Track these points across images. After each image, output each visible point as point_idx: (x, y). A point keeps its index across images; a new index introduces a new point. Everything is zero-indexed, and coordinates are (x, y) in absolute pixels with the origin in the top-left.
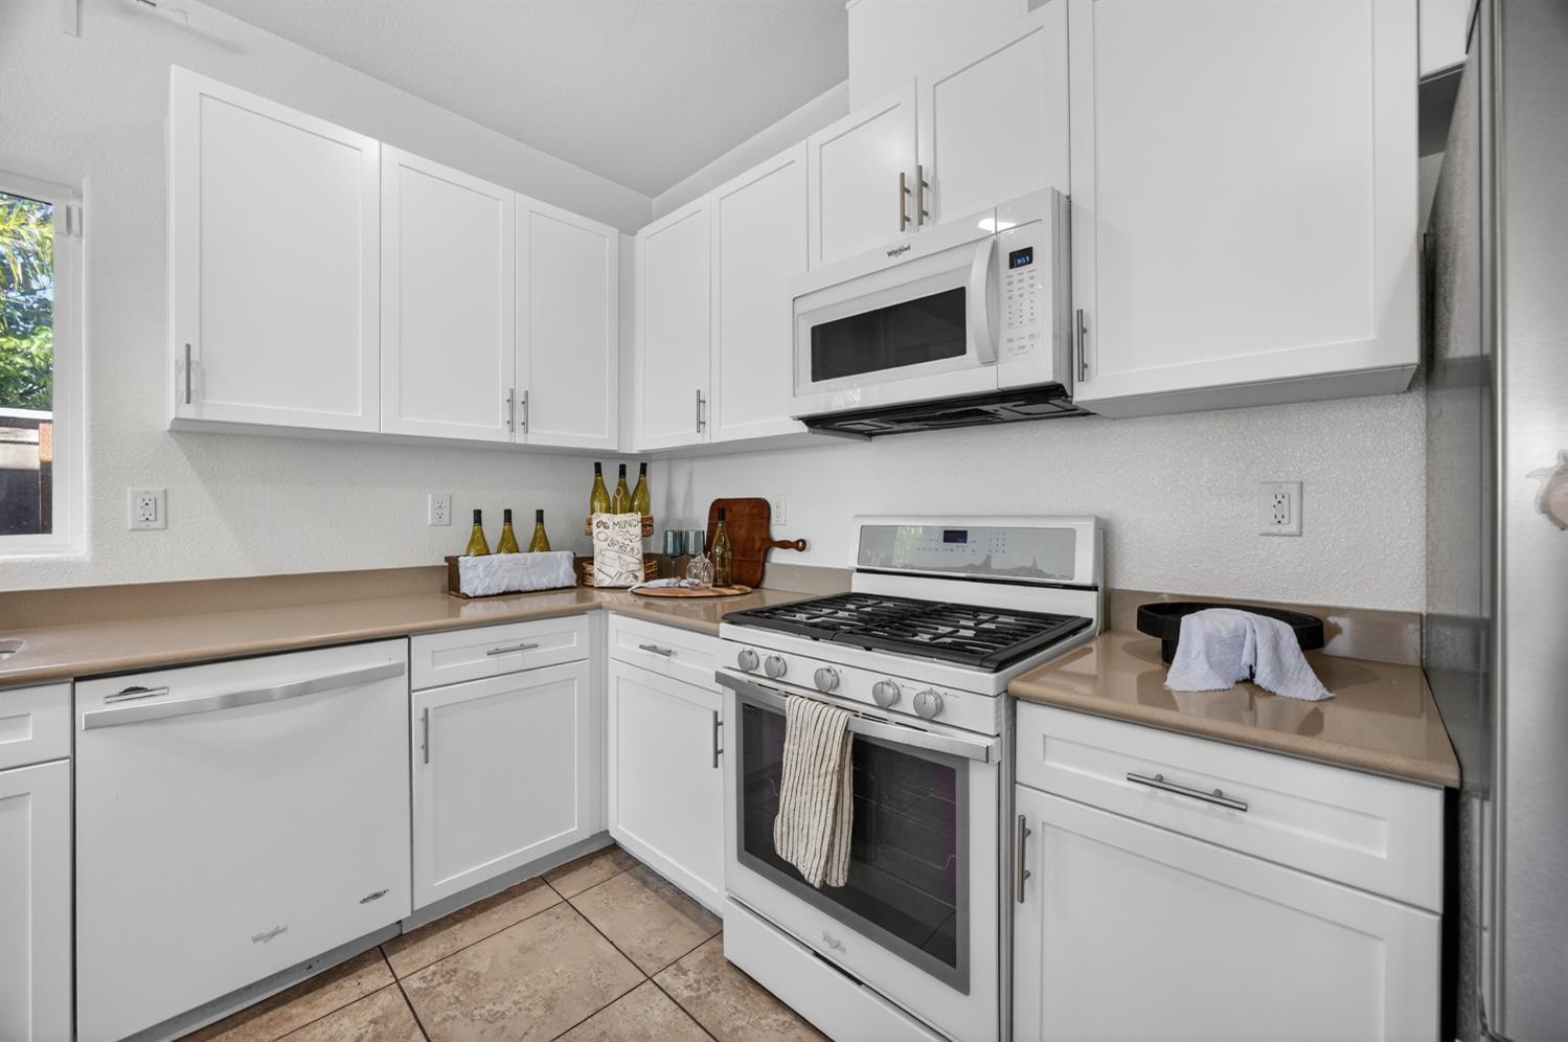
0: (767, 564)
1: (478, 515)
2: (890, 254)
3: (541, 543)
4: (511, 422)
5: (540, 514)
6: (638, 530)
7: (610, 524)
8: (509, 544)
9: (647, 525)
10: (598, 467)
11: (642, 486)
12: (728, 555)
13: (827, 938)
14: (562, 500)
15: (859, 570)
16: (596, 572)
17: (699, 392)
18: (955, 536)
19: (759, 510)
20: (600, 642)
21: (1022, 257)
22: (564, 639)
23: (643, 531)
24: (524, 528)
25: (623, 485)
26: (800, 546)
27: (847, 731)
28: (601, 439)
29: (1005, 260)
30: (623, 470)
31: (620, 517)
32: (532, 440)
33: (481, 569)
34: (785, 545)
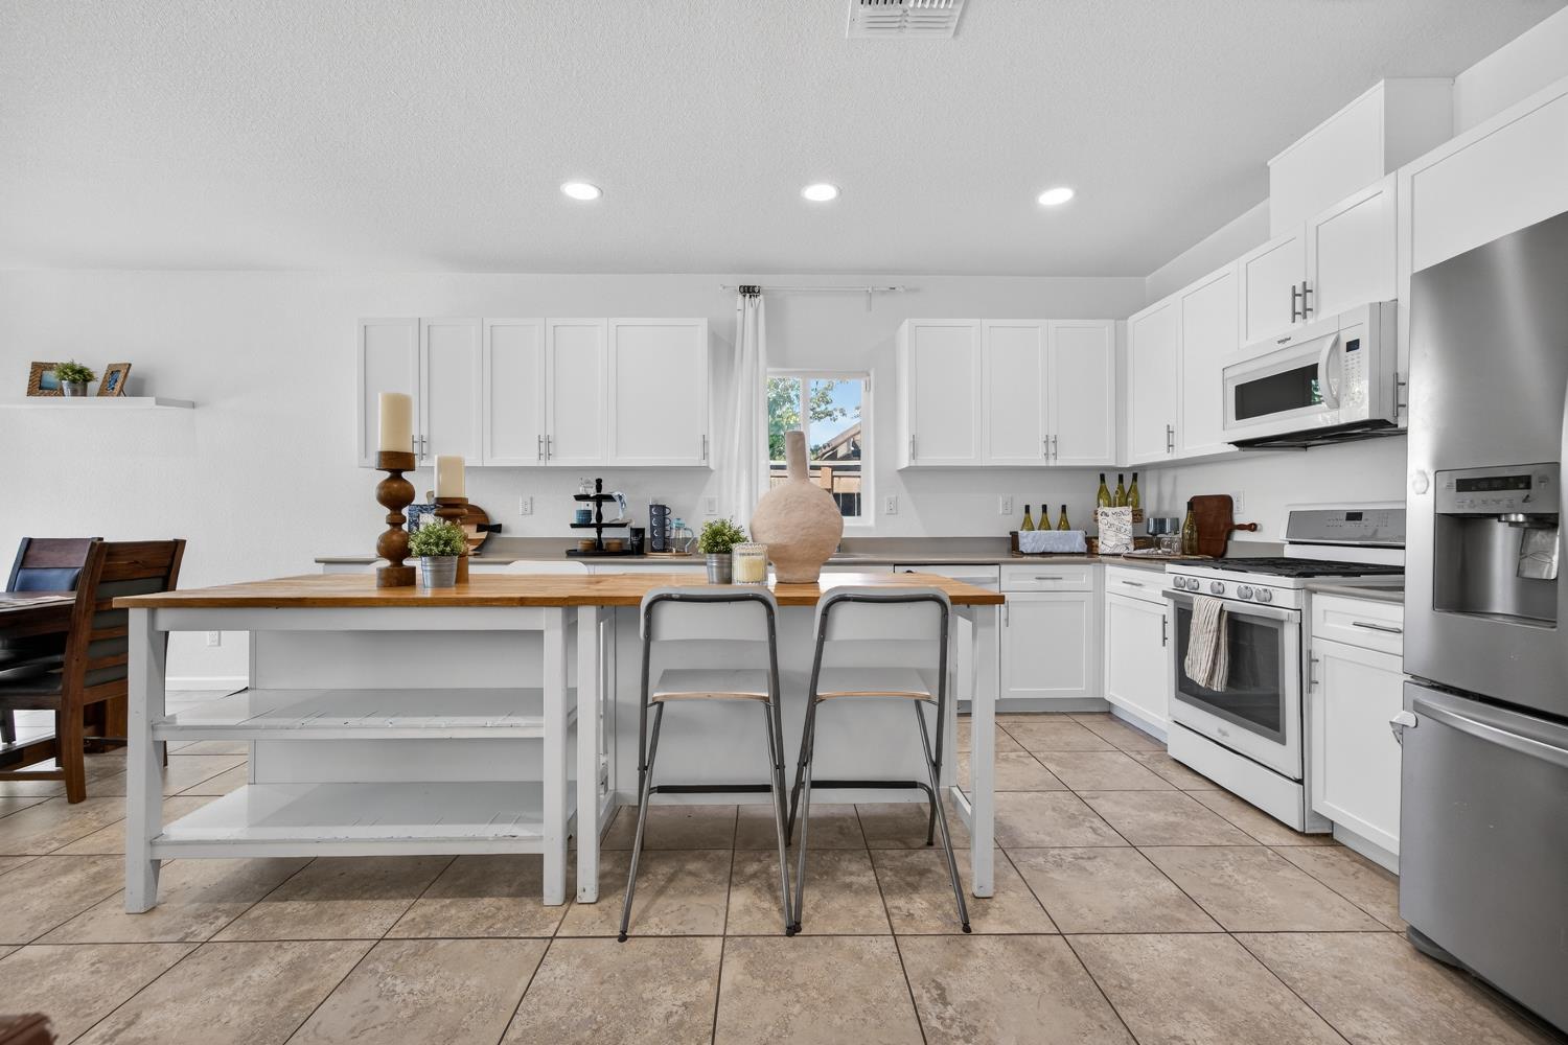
0: (1230, 542)
1: (1027, 508)
2: (1279, 342)
3: (1064, 525)
4: (1047, 454)
5: (1064, 507)
6: (1129, 518)
7: (1110, 513)
8: (1045, 525)
9: (1138, 516)
10: (1102, 477)
11: (1134, 489)
12: (1195, 535)
13: (1220, 731)
14: (1079, 499)
15: (1291, 543)
16: (1100, 543)
17: (1168, 426)
18: (1354, 516)
19: (1225, 503)
20: (1100, 583)
21: (1353, 345)
22: (1079, 576)
23: (1134, 519)
24: (1054, 515)
25: (1121, 488)
26: (1253, 527)
27: (1221, 610)
28: (1106, 459)
29: (1344, 347)
30: (1121, 478)
31: (1118, 509)
32: (1059, 463)
33: (1030, 539)
34: (1242, 527)
